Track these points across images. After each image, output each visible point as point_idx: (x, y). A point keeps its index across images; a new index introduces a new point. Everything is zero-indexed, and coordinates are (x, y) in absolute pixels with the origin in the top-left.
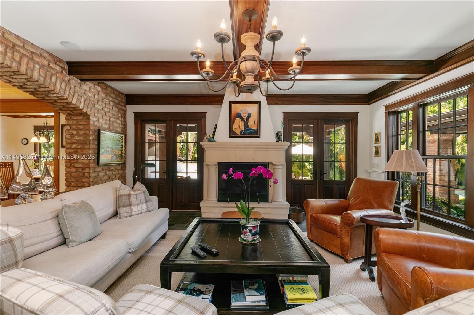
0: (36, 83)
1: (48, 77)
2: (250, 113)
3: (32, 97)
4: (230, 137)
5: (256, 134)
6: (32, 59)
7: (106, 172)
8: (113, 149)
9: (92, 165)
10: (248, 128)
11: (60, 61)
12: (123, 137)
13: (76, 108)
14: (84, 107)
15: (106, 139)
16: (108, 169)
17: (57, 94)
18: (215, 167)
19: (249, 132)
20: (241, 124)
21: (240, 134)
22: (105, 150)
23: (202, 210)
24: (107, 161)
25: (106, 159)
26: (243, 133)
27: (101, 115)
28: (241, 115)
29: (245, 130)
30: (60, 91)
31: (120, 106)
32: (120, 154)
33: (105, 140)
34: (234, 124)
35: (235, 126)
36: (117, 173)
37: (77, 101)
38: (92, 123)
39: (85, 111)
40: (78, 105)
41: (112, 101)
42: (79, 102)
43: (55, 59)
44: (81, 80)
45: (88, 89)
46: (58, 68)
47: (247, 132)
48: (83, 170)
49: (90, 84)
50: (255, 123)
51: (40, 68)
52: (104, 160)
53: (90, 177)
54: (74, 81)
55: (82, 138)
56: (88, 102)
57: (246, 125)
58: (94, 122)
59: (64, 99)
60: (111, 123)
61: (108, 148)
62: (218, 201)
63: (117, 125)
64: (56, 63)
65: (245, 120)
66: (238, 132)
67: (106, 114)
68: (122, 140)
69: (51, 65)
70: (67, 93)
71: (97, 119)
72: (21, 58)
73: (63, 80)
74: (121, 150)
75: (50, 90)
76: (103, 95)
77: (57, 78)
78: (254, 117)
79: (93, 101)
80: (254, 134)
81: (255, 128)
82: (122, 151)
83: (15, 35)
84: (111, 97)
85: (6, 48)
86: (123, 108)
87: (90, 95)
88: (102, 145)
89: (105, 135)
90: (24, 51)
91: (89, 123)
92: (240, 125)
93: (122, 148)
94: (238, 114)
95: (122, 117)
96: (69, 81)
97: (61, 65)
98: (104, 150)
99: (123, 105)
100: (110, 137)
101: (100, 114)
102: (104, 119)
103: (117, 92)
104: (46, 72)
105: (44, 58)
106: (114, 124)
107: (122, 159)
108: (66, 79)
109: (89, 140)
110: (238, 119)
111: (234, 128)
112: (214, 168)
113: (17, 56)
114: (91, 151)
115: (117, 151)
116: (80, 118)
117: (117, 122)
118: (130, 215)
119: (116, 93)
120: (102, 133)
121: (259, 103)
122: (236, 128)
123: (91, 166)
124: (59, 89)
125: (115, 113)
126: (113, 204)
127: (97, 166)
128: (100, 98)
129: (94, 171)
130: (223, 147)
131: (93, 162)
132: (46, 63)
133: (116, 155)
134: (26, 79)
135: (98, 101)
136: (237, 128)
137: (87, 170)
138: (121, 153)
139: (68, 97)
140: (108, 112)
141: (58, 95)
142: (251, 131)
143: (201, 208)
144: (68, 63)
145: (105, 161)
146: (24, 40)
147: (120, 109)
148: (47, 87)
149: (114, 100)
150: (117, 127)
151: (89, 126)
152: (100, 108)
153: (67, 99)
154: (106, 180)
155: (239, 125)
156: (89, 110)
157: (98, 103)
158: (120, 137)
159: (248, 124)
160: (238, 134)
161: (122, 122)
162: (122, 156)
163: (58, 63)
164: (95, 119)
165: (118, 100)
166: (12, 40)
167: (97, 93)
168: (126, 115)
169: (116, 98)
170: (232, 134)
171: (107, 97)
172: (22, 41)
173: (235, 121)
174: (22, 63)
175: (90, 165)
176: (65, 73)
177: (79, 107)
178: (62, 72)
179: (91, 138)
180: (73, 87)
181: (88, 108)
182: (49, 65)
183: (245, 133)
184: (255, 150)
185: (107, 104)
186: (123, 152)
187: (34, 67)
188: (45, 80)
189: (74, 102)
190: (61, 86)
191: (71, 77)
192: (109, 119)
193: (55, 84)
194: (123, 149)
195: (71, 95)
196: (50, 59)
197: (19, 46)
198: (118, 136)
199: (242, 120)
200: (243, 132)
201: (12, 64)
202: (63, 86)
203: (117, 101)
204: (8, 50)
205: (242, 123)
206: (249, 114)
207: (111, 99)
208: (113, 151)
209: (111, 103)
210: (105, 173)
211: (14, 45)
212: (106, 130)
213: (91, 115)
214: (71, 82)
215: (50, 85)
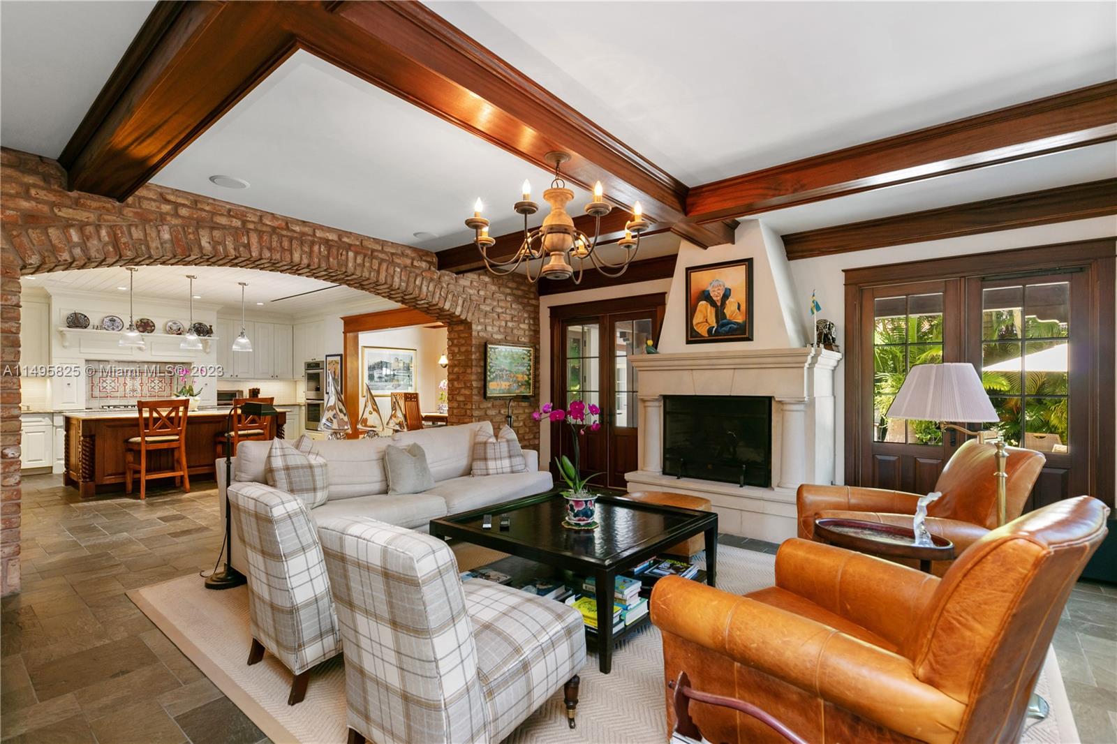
0: (399, 291)
1: (412, 280)
2: (729, 287)
3: (399, 305)
4: (688, 342)
5: (743, 332)
6: (393, 261)
7: (500, 411)
8: (511, 372)
9: (475, 398)
10: (725, 321)
11: (427, 253)
12: (532, 352)
13: (452, 315)
14: (462, 312)
15: (499, 358)
16: (503, 405)
17: (425, 299)
18: (656, 404)
19: (726, 329)
20: (709, 314)
21: (707, 335)
22: (496, 375)
23: (630, 487)
24: (501, 392)
25: (498, 389)
26: (713, 332)
27: (490, 321)
28: (709, 294)
29: (718, 326)
30: (427, 295)
31: (526, 300)
32: (526, 381)
33: (497, 359)
34: (696, 315)
35: (698, 318)
36: (521, 411)
37: (451, 305)
38: (474, 334)
39: (463, 317)
40: (453, 311)
41: (510, 294)
42: (455, 305)
43: (421, 253)
44: (457, 273)
45: (467, 283)
46: (424, 265)
47: (724, 328)
48: (464, 405)
49: (471, 276)
50: (739, 308)
51: (401, 271)
52: (494, 389)
53: (472, 415)
54: (446, 277)
55: (464, 358)
56: (469, 303)
57: (720, 314)
58: (478, 332)
59: (434, 305)
60: (509, 330)
61: (502, 370)
62: (665, 473)
63: (521, 332)
64: (421, 258)
65: (719, 304)
66: (703, 331)
67: (499, 317)
68: (529, 356)
69: (416, 263)
70: (437, 295)
71: (484, 327)
72: (380, 264)
73: (432, 280)
74: (528, 373)
75: (415, 296)
76: (494, 288)
77: (423, 278)
78: (739, 296)
79: (477, 301)
80: (738, 332)
81: (740, 319)
82: (530, 374)
83: (374, 239)
84: (509, 288)
85: (364, 258)
86: (533, 302)
87: (471, 291)
88: (491, 367)
89: (497, 350)
90: (383, 255)
91: (471, 335)
92: (707, 316)
93: (529, 370)
94: (704, 292)
95: (529, 318)
96: (439, 278)
97: (429, 259)
98: (494, 375)
99: (532, 296)
100: (506, 353)
101: (489, 319)
102: (495, 325)
103: (519, 278)
104: (409, 275)
105: (407, 256)
106: (515, 331)
107: (530, 389)
108: (435, 277)
109: (471, 360)
110: (703, 303)
111: (694, 322)
112: (656, 407)
113: (376, 262)
114: (474, 377)
115: (520, 376)
116: (461, 328)
117: (520, 328)
118: (485, 473)
119: (517, 279)
120: (491, 348)
121: (747, 263)
122: (699, 323)
123: (473, 400)
124: (425, 294)
125: (516, 313)
126: (466, 455)
127: (484, 400)
128: (488, 293)
129: (479, 406)
130: (676, 364)
131: (476, 393)
132: (408, 262)
133: (518, 382)
134: (388, 288)
135: (485, 299)
136: (702, 323)
137: (469, 406)
138: (527, 379)
139: (438, 302)
140: (503, 313)
141: (426, 301)
142: (730, 327)
143: (628, 484)
144: (438, 254)
145: (497, 392)
146: (383, 241)
147: (525, 305)
148: (411, 294)
149: (515, 292)
150: (520, 335)
151: (471, 340)
152: (488, 309)
153: (437, 304)
154: (500, 422)
155: (705, 316)
156: (470, 315)
157: (484, 302)
158: (525, 352)
159: (725, 311)
160: (703, 334)
161: (529, 327)
162: (529, 384)
163: (424, 258)
164: (479, 328)
165: (522, 290)
166: (370, 246)
167: (483, 287)
168: (538, 313)
169: (517, 289)
170: (693, 337)
171: (501, 290)
172: (381, 243)
173: (698, 308)
174: (381, 271)
175: (472, 397)
176: (434, 269)
177: (454, 313)
178: (430, 268)
179: (473, 357)
180: (445, 286)
181: (468, 312)
182: (412, 263)
183: (719, 332)
184: (734, 369)
185: (501, 300)
186: (531, 377)
187: (395, 271)
188: (407, 285)
189: (447, 306)
190: (428, 289)
191: (443, 271)
192: (504, 325)
193: (420, 288)
194: (531, 371)
195: (442, 298)
196: (413, 255)
197: (377, 251)
198: (521, 351)
199: (711, 305)
200: (714, 329)
201: (370, 274)
202: (431, 288)
203: (520, 293)
204: (367, 259)
205: (711, 312)
206: (726, 289)
207: (508, 291)
208: (512, 376)
209: (509, 298)
210: (497, 412)
211: (373, 251)
212: (499, 342)
213: (473, 322)
214: (443, 279)
215: (414, 290)
